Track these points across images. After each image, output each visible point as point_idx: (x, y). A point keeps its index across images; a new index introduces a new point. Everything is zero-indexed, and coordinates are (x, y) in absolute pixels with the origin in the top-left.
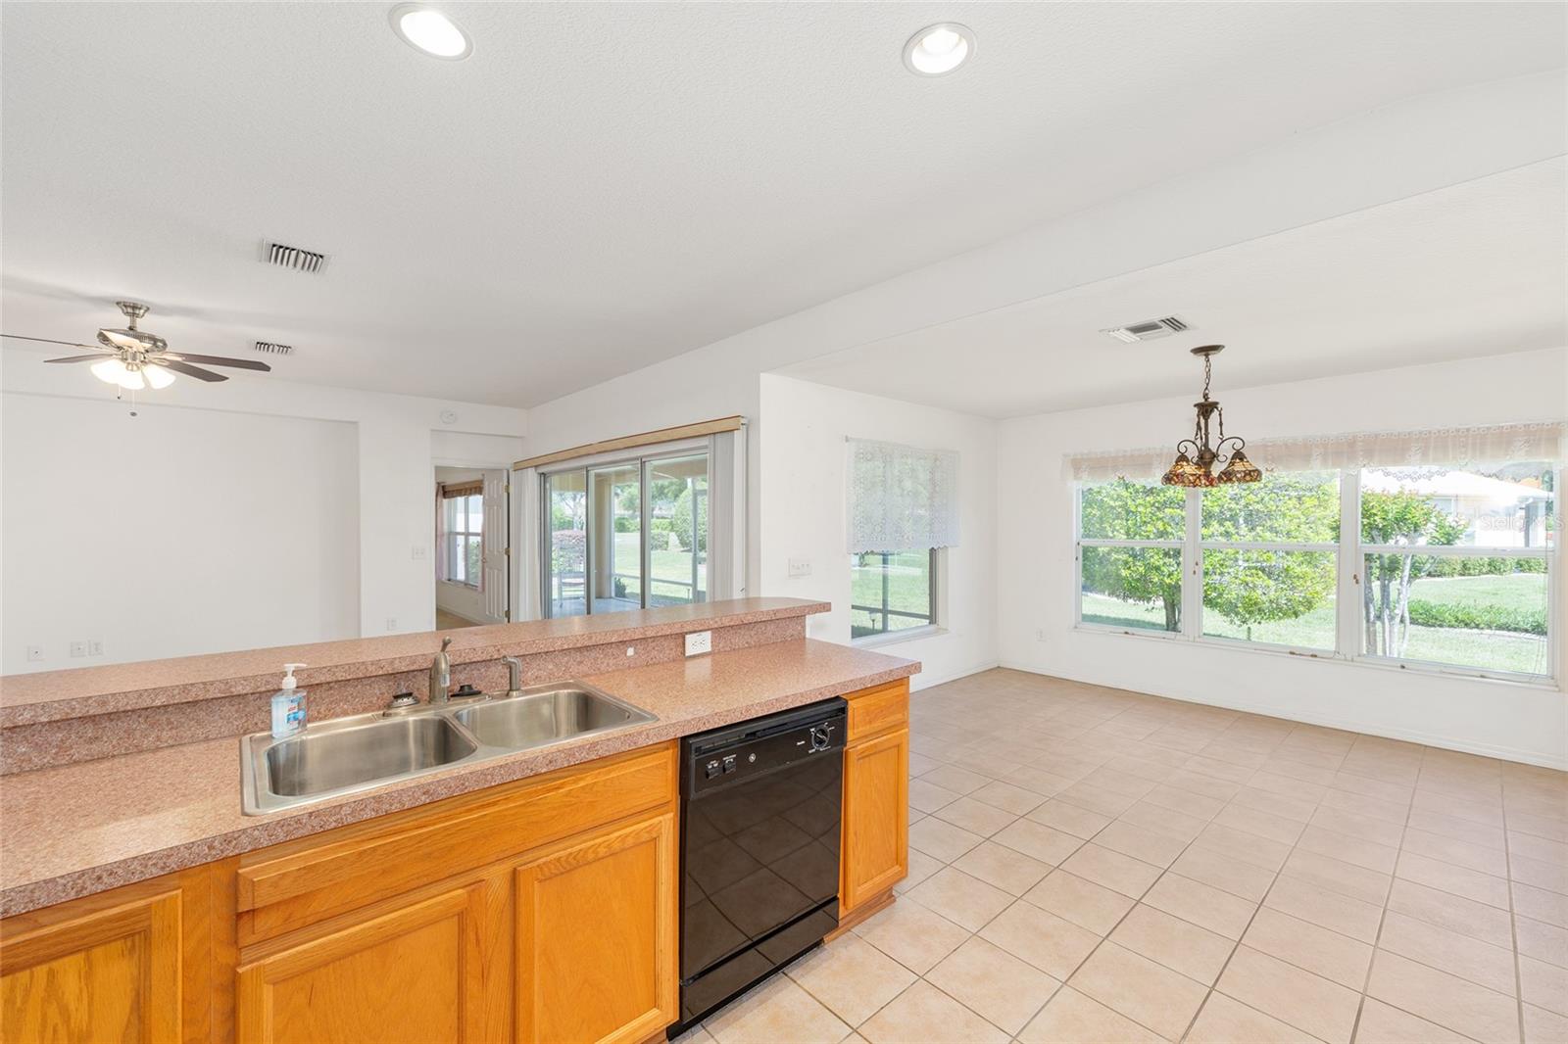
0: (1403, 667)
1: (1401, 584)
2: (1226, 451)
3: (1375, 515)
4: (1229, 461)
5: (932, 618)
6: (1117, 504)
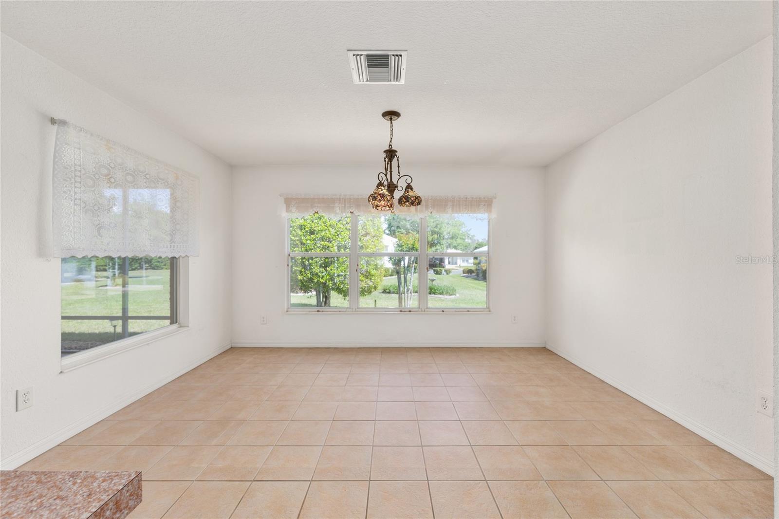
0: (443, 311)
1: (411, 275)
2: (402, 184)
3: (403, 246)
4: (404, 190)
5: (173, 318)
6: (296, 238)
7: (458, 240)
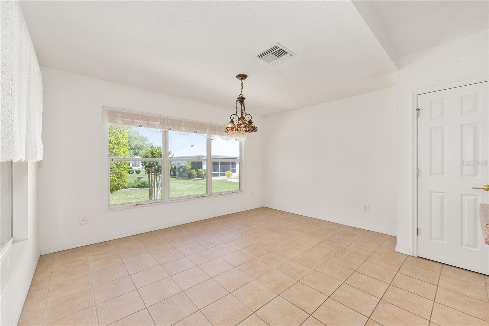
7: (143, 150)
